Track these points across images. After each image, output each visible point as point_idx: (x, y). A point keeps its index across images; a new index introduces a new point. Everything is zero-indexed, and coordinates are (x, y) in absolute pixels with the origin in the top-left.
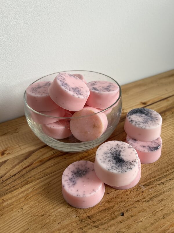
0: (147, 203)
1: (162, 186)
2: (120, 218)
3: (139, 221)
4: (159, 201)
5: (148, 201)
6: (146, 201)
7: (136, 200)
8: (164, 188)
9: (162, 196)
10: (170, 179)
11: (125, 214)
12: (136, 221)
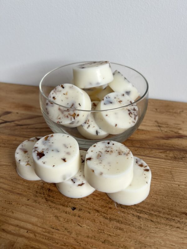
0: (103, 219)
1: (135, 218)
2: (69, 209)
3: (80, 224)
4: (116, 227)
5: (107, 218)
6: (104, 217)
7: (97, 209)
8: (134, 222)
9: (124, 225)
10: (152, 221)
11: (75, 210)
12: (78, 223)
